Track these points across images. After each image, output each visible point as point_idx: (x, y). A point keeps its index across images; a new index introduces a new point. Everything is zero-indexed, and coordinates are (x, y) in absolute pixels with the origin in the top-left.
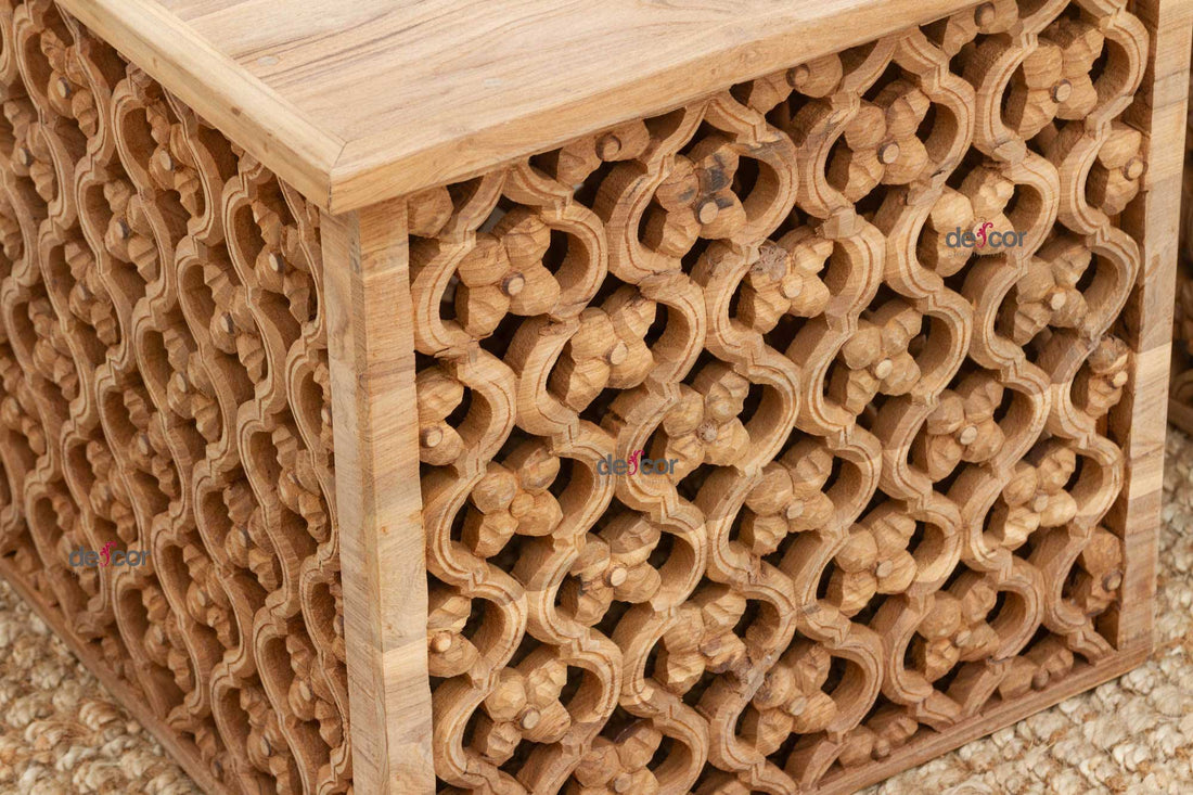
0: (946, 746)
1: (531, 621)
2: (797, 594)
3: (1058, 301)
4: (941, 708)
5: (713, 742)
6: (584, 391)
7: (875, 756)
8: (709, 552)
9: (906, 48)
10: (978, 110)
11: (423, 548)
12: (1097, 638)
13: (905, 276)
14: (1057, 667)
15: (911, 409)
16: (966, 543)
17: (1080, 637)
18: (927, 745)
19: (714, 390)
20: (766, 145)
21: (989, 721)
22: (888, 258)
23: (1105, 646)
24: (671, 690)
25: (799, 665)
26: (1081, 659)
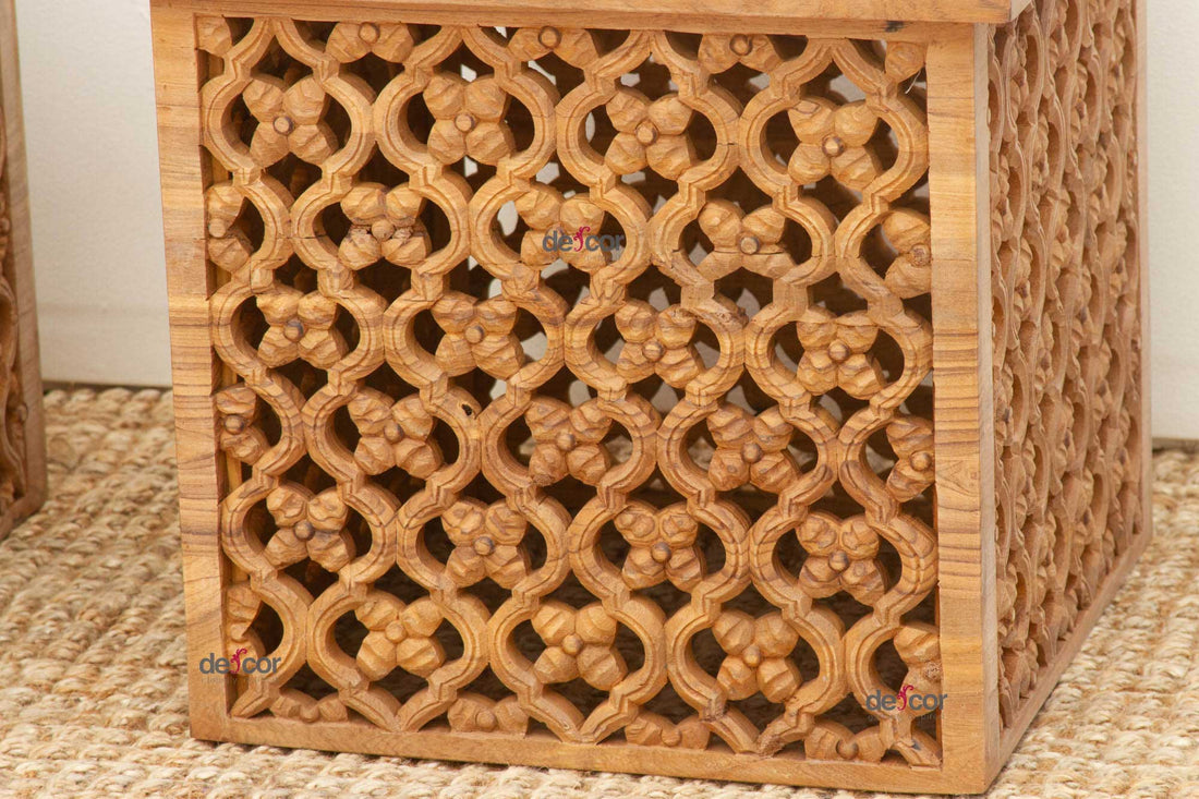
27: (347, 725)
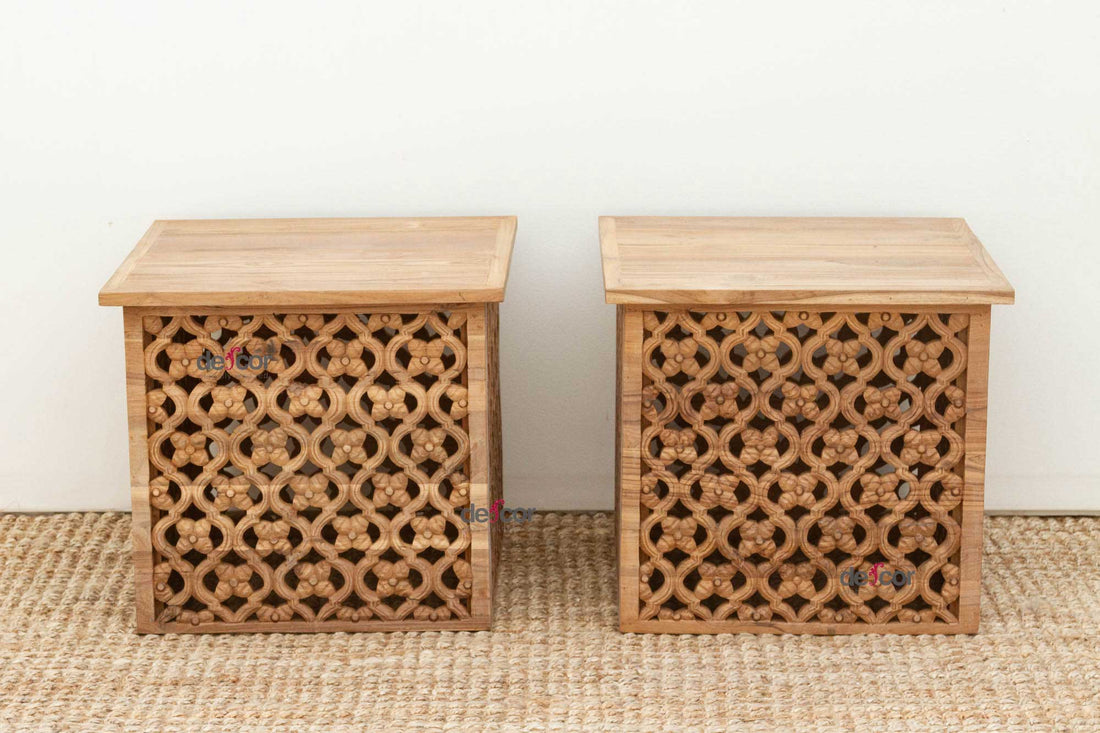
0: (386, 629)
1: (192, 498)
2: (311, 531)
3: (429, 447)
4: (384, 610)
5: (273, 581)
6: (215, 413)
7: (351, 619)
8: (269, 496)
9: (348, 321)
10: (384, 355)
11: (147, 450)
12: (461, 607)
13: (353, 412)
14: (442, 614)
15: (361, 471)
16: (390, 539)
17: (451, 604)
18: (375, 624)
19: (272, 432)
20: (289, 341)
21: (407, 625)
22: (346, 404)
23: (465, 613)
24: (257, 552)
25: (317, 565)
26: (454, 616)
27: (694, 621)
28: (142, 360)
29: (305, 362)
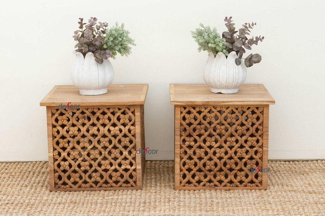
0: (114, 189)
1: (64, 156)
2: (95, 164)
4: (114, 185)
5: (85, 177)
6: (70, 134)
7: (105, 187)
8: (84, 155)
9: (104, 110)
10: (114, 119)
11: (52, 143)
12: (134, 184)
13: (106, 133)
14: (129, 186)
15: (108, 148)
16: (115, 166)
17: (131, 183)
18: (112, 188)
19: (85, 139)
20: (89, 115)
21: (120, 188)
22: (104, 131)
24: (81, 170)
25: (97, 173)
26: (132, 186)
27: (194, 187)
28: (51, 120)
29: (93, 120)
